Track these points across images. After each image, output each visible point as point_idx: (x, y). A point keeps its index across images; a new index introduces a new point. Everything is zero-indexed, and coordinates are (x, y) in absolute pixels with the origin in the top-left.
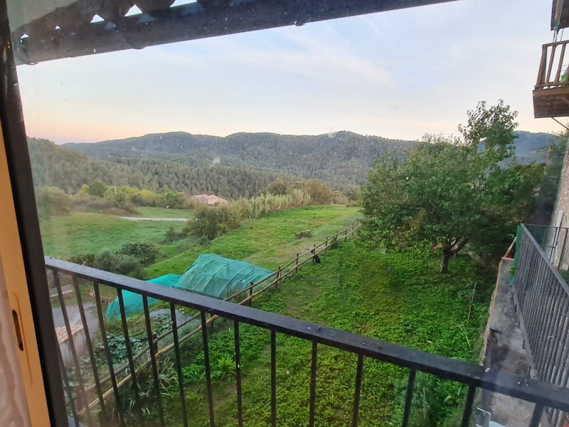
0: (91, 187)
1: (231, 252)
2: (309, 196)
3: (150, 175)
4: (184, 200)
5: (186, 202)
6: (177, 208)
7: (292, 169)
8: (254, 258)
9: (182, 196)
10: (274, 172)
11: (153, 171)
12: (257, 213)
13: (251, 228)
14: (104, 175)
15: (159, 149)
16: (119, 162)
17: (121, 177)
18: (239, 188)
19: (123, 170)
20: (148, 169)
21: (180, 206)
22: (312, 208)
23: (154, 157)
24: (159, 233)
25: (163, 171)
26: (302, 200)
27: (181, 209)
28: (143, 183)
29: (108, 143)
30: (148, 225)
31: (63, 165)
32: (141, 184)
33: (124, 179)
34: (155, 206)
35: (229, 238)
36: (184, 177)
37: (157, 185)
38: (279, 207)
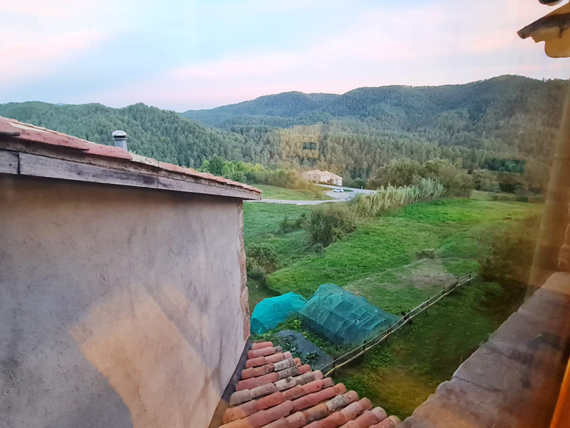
0: (211, 162)
1: (346, 266)
2: (440, 187)
3: (261, 144)
4: (296, 179)
5: (297, 181)
6: (289, 188)
7: (425, 131)
8: (369, 281)
9: (294, 174)
10: (401, 137)
11: (265, 139)
12: (376, 209)
13: (368, 233)
14: (220, 146)
15: (270, 113)
16: (233, 130)
17: (235, 147)
18: (356, 158)
19: (236, 140)
20: (260, 137)
21: (292, 185)
22: (443, 204)
23: (265, 123)
24: (273, 219)
25: (274, 140)
26: (432, 191)
27: (293, 188)
28: (255, 153)
29: (222, 109)
30: (262, 209)
31: (187, 137)
32: (253, 156)
33: (237, 150)
34: (267, 184)
35: (344, 244)
36: (296, 146)
37: (269, 156)
38: (402, 202)
